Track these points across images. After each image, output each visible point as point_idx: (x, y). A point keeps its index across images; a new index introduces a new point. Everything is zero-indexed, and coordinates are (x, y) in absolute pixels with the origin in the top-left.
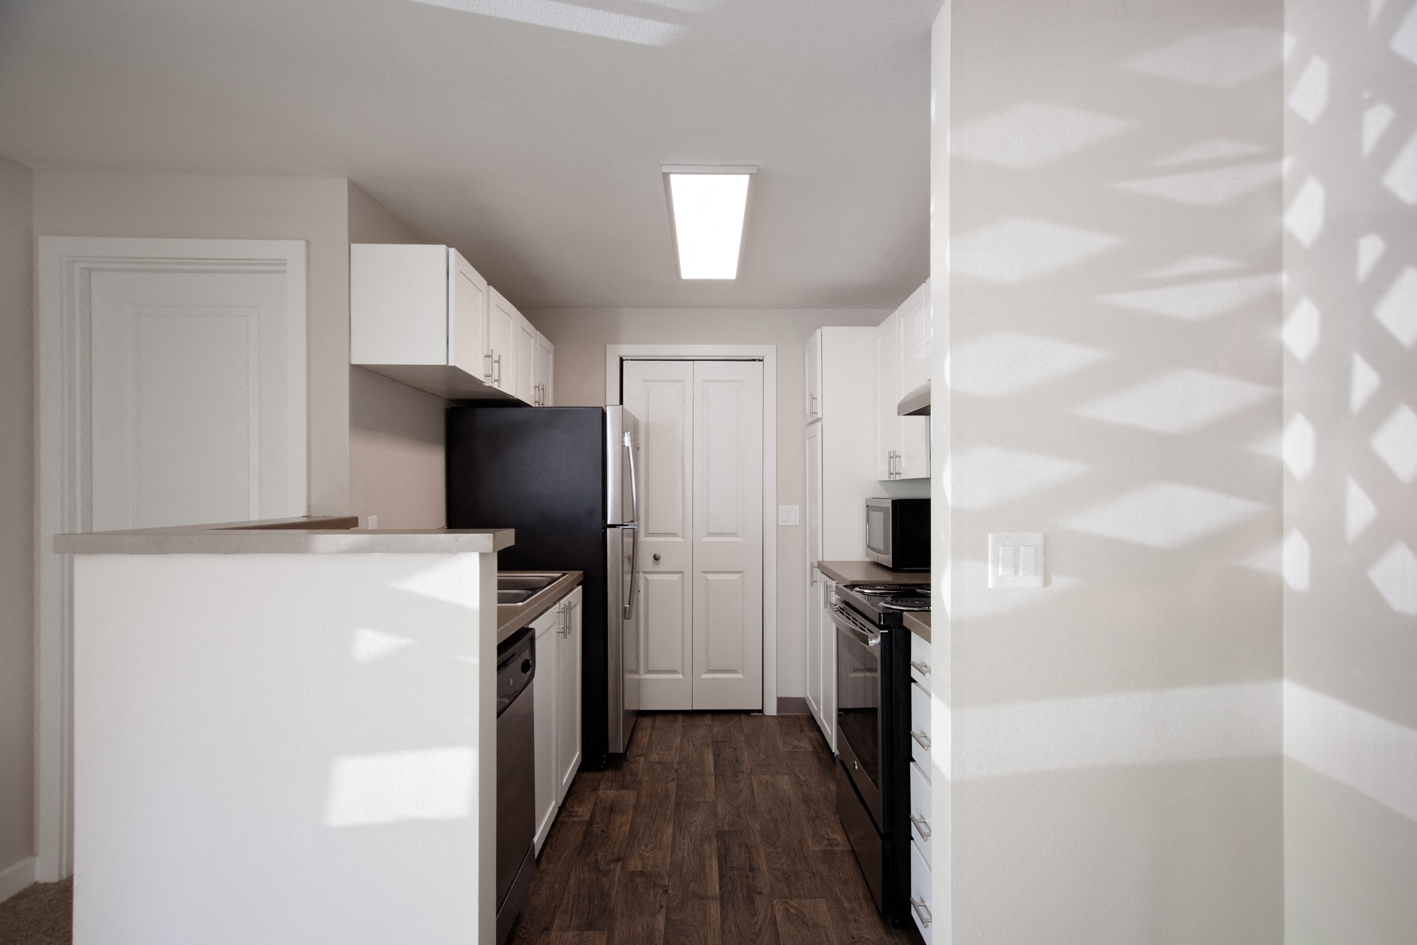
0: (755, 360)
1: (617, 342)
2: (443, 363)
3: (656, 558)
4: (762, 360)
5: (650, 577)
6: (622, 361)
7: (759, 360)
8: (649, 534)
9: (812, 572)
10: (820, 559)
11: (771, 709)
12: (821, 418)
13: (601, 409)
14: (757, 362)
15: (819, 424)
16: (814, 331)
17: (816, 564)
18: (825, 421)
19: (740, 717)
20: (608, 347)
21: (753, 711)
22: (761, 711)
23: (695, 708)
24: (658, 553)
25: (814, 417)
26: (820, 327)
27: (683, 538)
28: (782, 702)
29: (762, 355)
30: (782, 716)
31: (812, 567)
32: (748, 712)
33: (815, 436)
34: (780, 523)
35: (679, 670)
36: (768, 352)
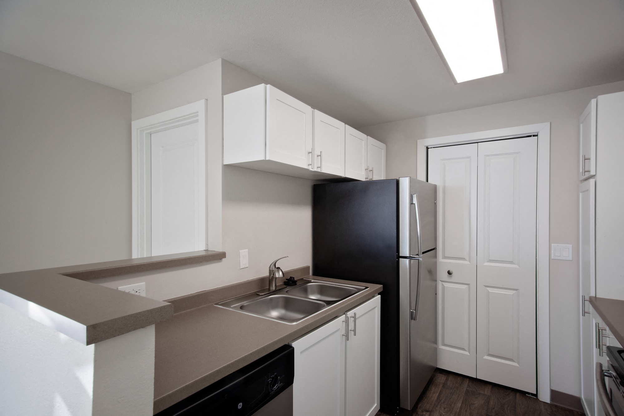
0: (530, 136)
1: (424, 137)
2: (262, 158)
3: (449, 273)
4: (537, 136)
5: (446, 285)
6: (427, 148)
7: (534, 136)
8: (445, 257)
9: (584, 304)
10: (593, 294)
11: (545, 397)
12: (594, 176)
13: (396, 180)
14: (532, 137)
15: (592, 181)
16: (588, 102)
17: (587, 298)
18: (598, 178)
19: (516, 395)
20: (418, 141)
21: (529, 393)
22: (536, 395)
23: (479, 377)
24: (451, 270)
25: (587, 175)
26: (595, 97)
27: (470, 261)
28: (554, 394)
29: (536, 133)
30: (556, 406)
31: (584, 300)
32: (523, 393)
33: (588, 190)
34: (552, 257)
35: (466, 348)
36: (543, 129)
